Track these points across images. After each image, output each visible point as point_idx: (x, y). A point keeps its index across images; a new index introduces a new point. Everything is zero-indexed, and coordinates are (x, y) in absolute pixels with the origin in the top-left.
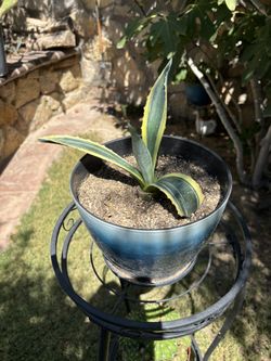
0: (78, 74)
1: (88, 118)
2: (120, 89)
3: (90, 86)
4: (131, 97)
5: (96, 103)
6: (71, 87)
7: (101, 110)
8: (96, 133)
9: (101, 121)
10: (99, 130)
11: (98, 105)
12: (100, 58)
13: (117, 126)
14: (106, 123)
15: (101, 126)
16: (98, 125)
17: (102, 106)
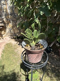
0: (5, 31)
1: (8, 40)
2: (15, 33)
3: (8, 33)
4: (17, 35)
5: (10, 37)
6: (4, 34)
7: (11, 38)
8: (11, 43)
9: (11, 40)
10: (11, 42)
12: (10, 28)
13: (15, 41)
14: (12, 41)
17: (11, 37)
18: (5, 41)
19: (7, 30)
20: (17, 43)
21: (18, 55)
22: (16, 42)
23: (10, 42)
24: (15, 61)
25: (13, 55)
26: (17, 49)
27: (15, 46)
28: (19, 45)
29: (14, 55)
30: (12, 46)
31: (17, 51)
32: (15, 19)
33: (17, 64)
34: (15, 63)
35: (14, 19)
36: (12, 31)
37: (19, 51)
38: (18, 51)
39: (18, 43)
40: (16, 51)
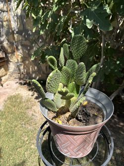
0: (7, 69)
1: (13, 87)
2: (28, 73)
3: (13, 73)
5: (18, 80)
6: (3, 74)
7: (21, 84)
8: (19, 94)
9: (20, 88)
10: (19, 92)
11: (19, 81)
12: (17, 61)
13: (29, 90)
14: (22, 89)
15: (20, 91)
16: (18, 90)
17: (21, 81)
18: (7, 90)
19: (12, 67)
20: (32, 95)
21: (36, 124)
22: (31, 93)
23: (17, 93)
24: (26, 139)
25: (23, 123)
26: (33, 108)
27: (27, 101)
28: (37, 98)
29: (25, 124)
30: (20, 102)
31: (33, 115)
32: (27, 43)
33: (32, 146)
34: (27, 142)
35: (27, 41)
36: (22, 67)
37: (37, 115)
38: (35, 114)
39: (36, 95)
40: (30, 113)
